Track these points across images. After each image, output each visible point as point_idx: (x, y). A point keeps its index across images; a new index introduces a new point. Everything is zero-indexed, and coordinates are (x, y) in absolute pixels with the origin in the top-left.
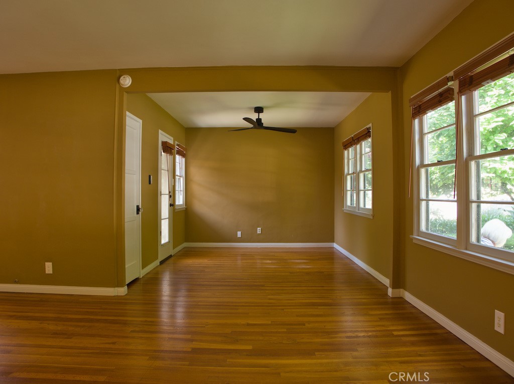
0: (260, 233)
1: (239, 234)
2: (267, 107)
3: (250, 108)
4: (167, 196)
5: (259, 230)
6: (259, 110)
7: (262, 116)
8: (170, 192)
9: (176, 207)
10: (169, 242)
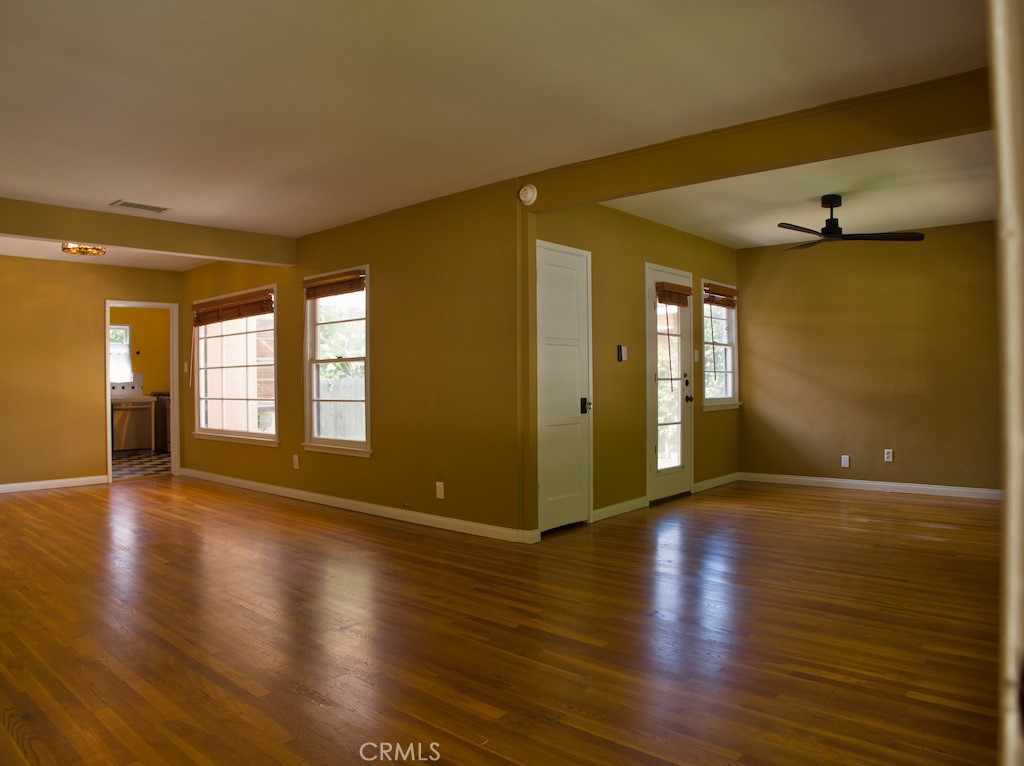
0: (891, 460)
1: (845, 460)
2: (850, 193)
3: (813, 199)
4: (677, 385)
5: (888, 455)
6: (831, 201)
7: (838, 213)
8: (685, 375)
9: (705, 404)
10: (682, 467)
